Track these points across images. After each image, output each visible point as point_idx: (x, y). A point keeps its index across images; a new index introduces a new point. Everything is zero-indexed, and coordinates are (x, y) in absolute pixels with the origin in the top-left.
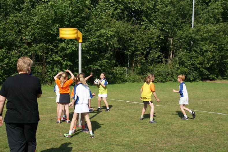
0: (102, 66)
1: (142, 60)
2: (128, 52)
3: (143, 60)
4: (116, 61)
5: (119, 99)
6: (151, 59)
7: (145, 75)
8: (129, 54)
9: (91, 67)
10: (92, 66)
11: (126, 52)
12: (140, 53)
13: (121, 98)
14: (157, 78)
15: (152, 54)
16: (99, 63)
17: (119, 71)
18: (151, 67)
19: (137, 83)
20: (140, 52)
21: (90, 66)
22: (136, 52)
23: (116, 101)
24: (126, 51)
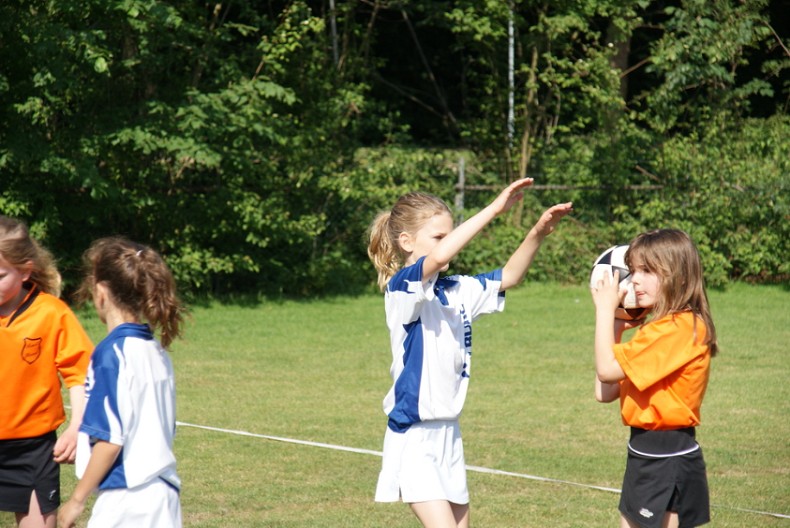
0: (234, 135)
1: (594, 91)
2: (480, 14)
3: (604, 84)
4: (366, 94)
5: (312, 435)
6: (672, 79)
7: (620, 218)
8: (488, 37)
9: (132, 142)
10: (142, 137)
11: (458, 14)
12: (582, 25)
13: (338, 421)
14: (724, 250)
15: (684, 34)
16: (208, 109)
17: (382, 183)
18: (677, 152)
19: (553, 286)
20: (580, 13)
21: (124, 136)
22: (550, 14)
23: (278, 446)
24: (464, 9)
